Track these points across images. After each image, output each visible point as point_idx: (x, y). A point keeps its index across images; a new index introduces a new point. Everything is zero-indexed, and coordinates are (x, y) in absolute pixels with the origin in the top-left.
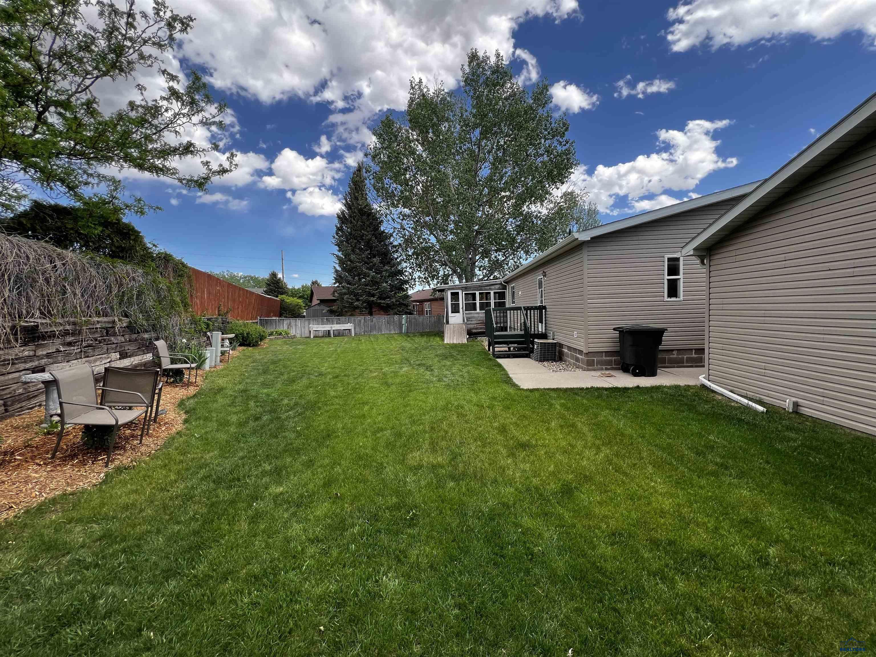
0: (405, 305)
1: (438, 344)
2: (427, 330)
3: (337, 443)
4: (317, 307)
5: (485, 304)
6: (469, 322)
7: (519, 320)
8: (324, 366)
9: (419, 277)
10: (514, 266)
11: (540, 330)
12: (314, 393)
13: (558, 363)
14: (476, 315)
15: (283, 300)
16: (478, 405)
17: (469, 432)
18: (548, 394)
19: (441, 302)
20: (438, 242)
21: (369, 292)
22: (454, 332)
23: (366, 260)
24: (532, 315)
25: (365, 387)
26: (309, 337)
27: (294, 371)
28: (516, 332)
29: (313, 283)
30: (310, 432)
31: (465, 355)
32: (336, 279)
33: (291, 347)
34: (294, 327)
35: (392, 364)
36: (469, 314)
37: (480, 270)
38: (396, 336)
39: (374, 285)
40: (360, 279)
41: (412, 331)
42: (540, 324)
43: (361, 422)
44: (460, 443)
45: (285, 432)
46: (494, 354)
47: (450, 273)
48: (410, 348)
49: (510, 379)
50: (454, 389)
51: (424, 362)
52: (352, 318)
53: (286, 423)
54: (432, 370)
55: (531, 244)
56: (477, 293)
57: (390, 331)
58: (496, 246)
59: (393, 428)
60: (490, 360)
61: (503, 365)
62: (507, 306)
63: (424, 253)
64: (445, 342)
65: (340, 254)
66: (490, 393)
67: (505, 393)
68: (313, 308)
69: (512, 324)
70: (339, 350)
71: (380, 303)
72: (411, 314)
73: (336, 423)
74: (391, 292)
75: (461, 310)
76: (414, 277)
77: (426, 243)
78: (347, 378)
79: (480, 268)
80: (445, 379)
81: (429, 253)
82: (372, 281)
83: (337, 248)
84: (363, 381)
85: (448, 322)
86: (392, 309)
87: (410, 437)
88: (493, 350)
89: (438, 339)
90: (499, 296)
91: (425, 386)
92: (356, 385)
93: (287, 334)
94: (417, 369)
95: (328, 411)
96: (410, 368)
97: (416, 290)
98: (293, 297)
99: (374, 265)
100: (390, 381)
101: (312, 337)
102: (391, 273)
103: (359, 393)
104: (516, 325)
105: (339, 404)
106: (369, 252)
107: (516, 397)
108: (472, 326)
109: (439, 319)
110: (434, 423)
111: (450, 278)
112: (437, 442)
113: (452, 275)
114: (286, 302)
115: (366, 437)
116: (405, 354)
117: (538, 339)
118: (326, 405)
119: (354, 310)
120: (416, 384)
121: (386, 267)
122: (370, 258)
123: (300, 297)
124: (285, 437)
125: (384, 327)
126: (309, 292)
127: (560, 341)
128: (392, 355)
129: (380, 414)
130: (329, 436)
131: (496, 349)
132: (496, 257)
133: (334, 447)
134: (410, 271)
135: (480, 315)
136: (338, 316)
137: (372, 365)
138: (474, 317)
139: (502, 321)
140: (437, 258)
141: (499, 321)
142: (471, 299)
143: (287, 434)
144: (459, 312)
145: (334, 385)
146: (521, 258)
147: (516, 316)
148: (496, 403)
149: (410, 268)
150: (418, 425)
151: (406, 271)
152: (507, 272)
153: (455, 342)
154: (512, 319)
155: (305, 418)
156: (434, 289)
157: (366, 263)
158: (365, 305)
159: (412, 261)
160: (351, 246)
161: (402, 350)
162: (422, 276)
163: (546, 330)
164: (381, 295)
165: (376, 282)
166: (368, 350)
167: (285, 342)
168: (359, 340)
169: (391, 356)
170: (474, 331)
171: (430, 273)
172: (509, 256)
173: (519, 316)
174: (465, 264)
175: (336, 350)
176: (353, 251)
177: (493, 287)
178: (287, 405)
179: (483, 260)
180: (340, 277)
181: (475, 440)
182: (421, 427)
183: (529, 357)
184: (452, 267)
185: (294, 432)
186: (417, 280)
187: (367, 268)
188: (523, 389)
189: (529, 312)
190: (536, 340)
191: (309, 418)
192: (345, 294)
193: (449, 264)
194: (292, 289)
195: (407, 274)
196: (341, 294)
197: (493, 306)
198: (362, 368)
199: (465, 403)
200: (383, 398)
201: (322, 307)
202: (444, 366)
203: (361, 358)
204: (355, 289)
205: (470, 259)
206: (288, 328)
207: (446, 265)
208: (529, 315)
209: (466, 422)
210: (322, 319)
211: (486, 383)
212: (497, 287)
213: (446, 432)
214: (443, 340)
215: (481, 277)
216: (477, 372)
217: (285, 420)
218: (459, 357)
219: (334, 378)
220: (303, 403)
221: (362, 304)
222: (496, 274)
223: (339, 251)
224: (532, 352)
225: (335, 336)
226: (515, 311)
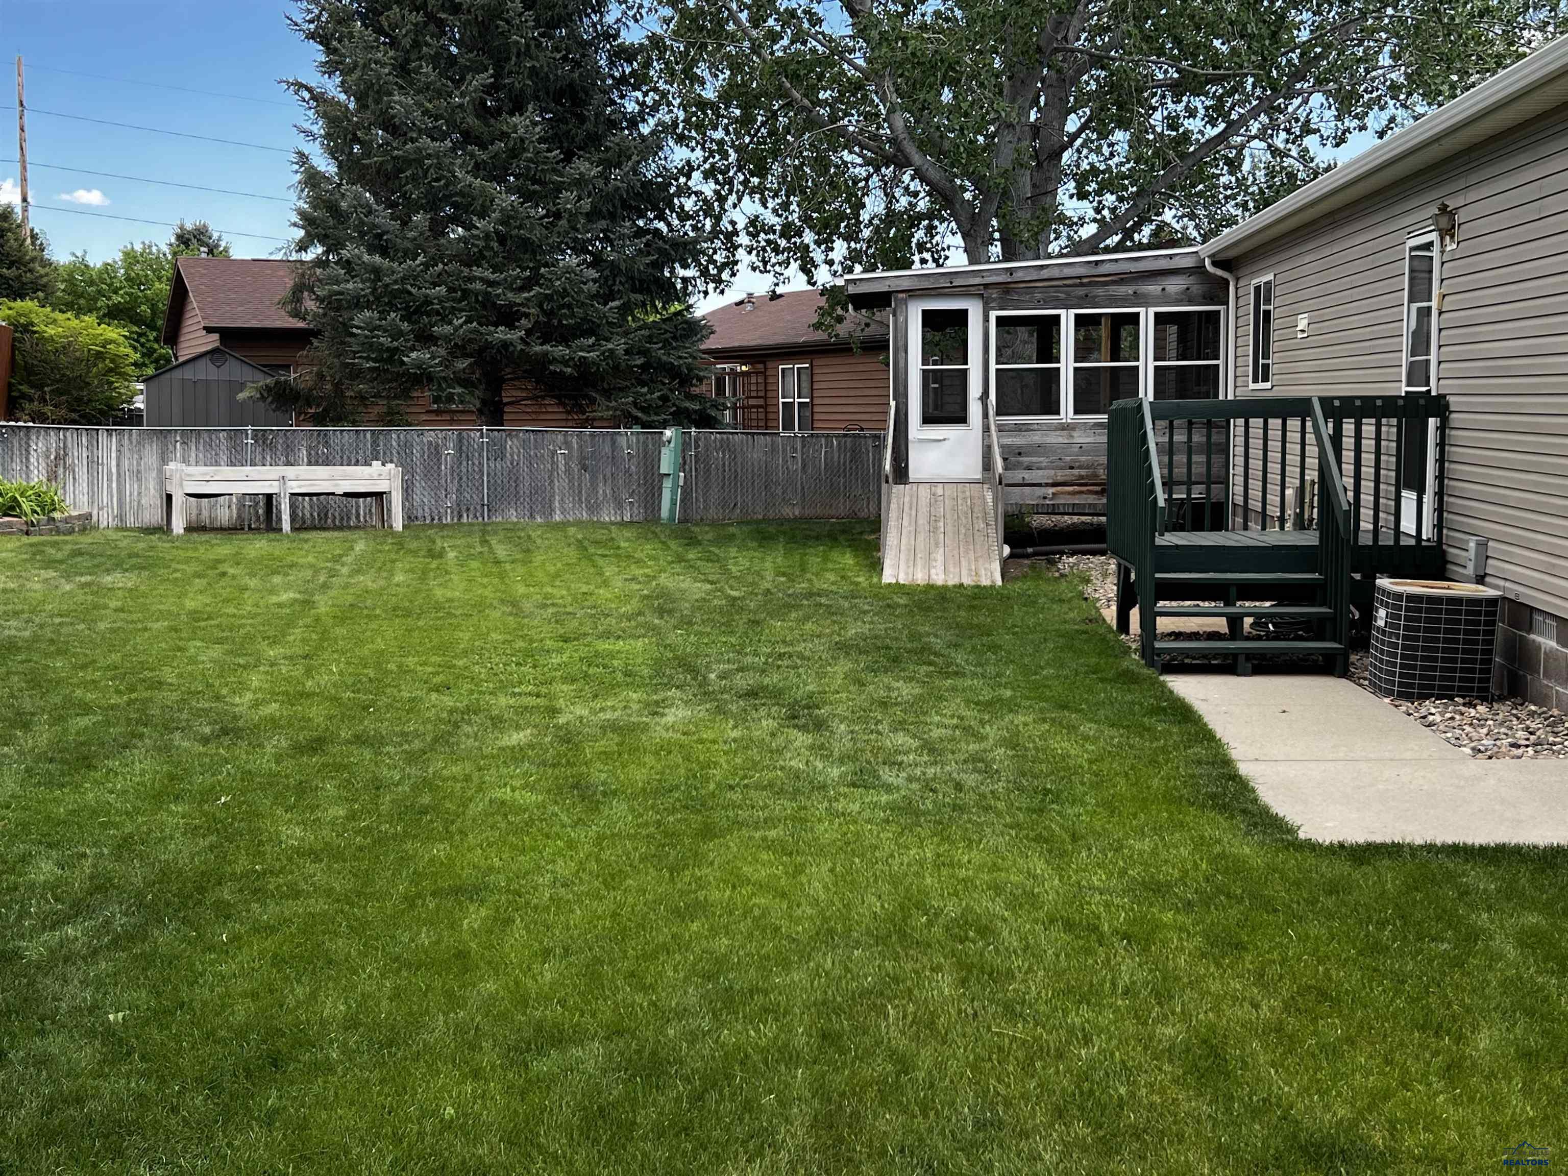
0: (673, 372)
1: (846, 588)
2: (789, 512)
3: (321, 1103)
4: (206, 371)
5: (1105, 379)
6: (1018, 475)
7: (1293, 471)
8: (242, 687)
9: (755, 226)
10: (1271, 173)
11: (1408, 525)
12: (193, 831)
13: (1503, 710)
14: (1056, 439)
15: (27, 328)
16: (1069, 926)
17: (1027, 1067)
18: (1450, 877)
19: (866, 364)
20: (861, 32)
21: (488, 302)
22: (933, 520)
23: (472, 121)
24: (1368, 444)
25: (465, 803)
26: (164, 529)
27: (86, 709)
28: (1273, 537)
29: (184, 239)
30: (177, 1038)
31: (994, 648)
32: (308, 220)
33: (68, 577)
34: (82, 473)
35: (605, 688)
36: (1019, 429)
37: (1082, 195)
38: (625, 540)
39: (511, 259)
40: (438, 228)
41: (712, 513)
42: (1409, 498)
43: (449, 994)
44: (980, 1125)
45: (42, 1033)
46: (1148, 651)
47: (923, 205)
48: (701, 605)
49: (1243, 786)
50: (942, 832)
51: (772, 679)
52: (395, 436)
53: (49, 985)
54: (819, 725)
55: (1370, 60)
56: (1067, 319)
57: (593, 508)
58: (1174, 61)
59: (615, 1032)
60: (1128, 678)
61: (1200, 707)
62: (1228, 391)
63: (781, 93)
64: (888, 577)
65: (332, 86)
66: (1131, 861)
67: (1214, 860)
68: (187, 373)
69: (1255, 493)
70: (323, 605)
71: (544, 360)
72: (705, 421)
73: (313, 995)
74: (606, 298)
75: (974, 409)
76: (725, 224)
77: (799, 37)
78: (368, 754)
79: (1082, 180)
80: (887, 775)
81: (811, 91)
82: (502, 239)
83: (317, 53)
84: (455, 769)
85: (901, 474)
86: (608, 394)
87: (711, 1082)
88: (1148, 623)
89: (848, 559)
90: (1182, 339)
91: (783, 807)
92: (415, 788)
93: (47, 507)
94: (741, 719)
95: (271, 929)
96: (701, 711)
97: (733, 295)
98: (80, 312)
99: (514, 153)
100: (599, 774)
101: (178, 525)
102: (608, 198)
103: (430, 838)
104: (1273, 499)
105: (329, 892)
106: (485, 78)
107: (1277, 891)
108: (1030, 496)
109: (856, 455)
110: (838, 1011)
111: (919, 235)
112: (856, 1115)
113: (930, 215)
114: (43, 339)
115: (476, 1074)
116: (675, 637)
117: (1394, 574)
118: (260, 894)
119: (405, 394)
120: (736, 796)
121: (583, 166)
122: (496, 112)
123: (113, 315)
124: (43, 1061)
125: (561, 484)
126: (164, 287)
127: (1514, 590)
128: (607, 635)
129: (547, 953)
130: (275, 1061)
131: (1164, 624)
132: (1173, 122)
133: (303, 1126)
134: (709, 189)
135: (1080, 438)
136: (319, 420)
137: (503, 687)
138: (1039, 449)
139: (1199, 469)
140: (852, 123)
141: (1180, 472)
142: (1031, 349)
143: (54, 1044)
144: (961, 418)
145: (301, 789)
146: (1307, 130)
147: (1275, 445)
148: (1168, 917)
149: (707, 175)
150: (749, 1019)
151: (685, 191)
152: (1231, 208)
153: (939, 578)
154: (1256, 464)
155: (148, 960)
156: (830, 293)
157: (468, 137)
158: (462, 364)
159: (719, 134)
160: (394, 43)
161: (661, 612)
162: (771, 219)
163: (1439, 526)
164: (550, 314)
165: (526, 245)
166: (481, 606)
167: (37, 550)
168: (432, 554)
169: (604, 646)
170: (1040, 521)
171: (811, 201)
172: (1243, 121)
173: (1294, 448)
174: (1005, 159)
175: (308, 603)
176: (403, 69)
177: (1153, 288)
178: (53, 887)
179: (1104, 135)
180: (333, 208)
181: (1059, 1113)
182: (769, 1030)
183: (1345, 674)
184: (934, 174)
185: (92, 1033)
186: (743, 239)
187: (477, 169)
188: (1312, 847)
189: (1348, 427)
190: (1384, 582)
191: (171, 961)
192: (358, 303)
193: (916, 158)
194: (72, 270)
195: (689, 204)
196: (332, 303)
197: (1147, 390)
198: (448, 701)
199: (998, 907)
200: (563, 868)
201: (233, 369)
202: (884, 704)
203: (443, 648)
204: (412, 277)
205: (1035, 130)
206: (52, 476)
207: (901, 162)
208: (1348, 442)
209: (1010, 1012)
210: (234, 436)
211: (1110, 807)
212: (1175, 285)
213: (904, 1065)
214: (876, 566)
215: (1088, 230)
216: (1061, 745)
217: (43, 967)
218: (960, 658)
219: (299, 749)
220: (138, 881)
221: (446, 363)
222: (1168, 215)
223: (329, 68)
224: (1362, 643)
225: (300, 526)
226: (1275, 423)
